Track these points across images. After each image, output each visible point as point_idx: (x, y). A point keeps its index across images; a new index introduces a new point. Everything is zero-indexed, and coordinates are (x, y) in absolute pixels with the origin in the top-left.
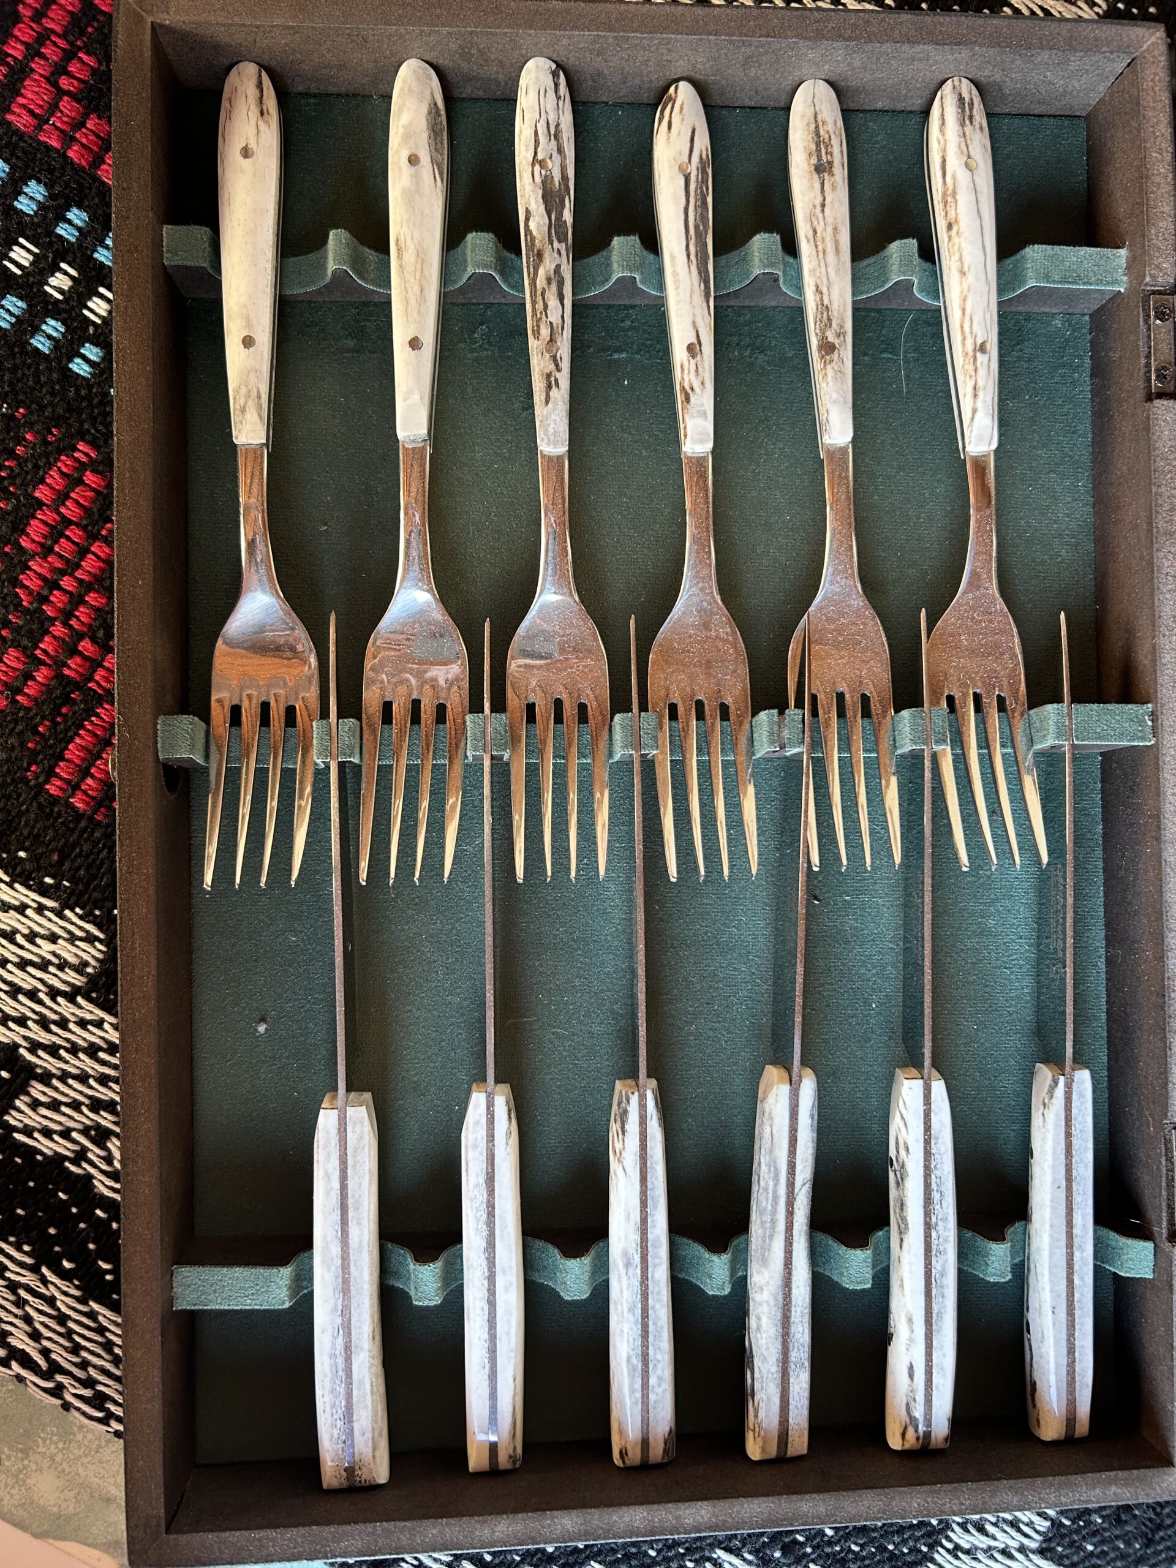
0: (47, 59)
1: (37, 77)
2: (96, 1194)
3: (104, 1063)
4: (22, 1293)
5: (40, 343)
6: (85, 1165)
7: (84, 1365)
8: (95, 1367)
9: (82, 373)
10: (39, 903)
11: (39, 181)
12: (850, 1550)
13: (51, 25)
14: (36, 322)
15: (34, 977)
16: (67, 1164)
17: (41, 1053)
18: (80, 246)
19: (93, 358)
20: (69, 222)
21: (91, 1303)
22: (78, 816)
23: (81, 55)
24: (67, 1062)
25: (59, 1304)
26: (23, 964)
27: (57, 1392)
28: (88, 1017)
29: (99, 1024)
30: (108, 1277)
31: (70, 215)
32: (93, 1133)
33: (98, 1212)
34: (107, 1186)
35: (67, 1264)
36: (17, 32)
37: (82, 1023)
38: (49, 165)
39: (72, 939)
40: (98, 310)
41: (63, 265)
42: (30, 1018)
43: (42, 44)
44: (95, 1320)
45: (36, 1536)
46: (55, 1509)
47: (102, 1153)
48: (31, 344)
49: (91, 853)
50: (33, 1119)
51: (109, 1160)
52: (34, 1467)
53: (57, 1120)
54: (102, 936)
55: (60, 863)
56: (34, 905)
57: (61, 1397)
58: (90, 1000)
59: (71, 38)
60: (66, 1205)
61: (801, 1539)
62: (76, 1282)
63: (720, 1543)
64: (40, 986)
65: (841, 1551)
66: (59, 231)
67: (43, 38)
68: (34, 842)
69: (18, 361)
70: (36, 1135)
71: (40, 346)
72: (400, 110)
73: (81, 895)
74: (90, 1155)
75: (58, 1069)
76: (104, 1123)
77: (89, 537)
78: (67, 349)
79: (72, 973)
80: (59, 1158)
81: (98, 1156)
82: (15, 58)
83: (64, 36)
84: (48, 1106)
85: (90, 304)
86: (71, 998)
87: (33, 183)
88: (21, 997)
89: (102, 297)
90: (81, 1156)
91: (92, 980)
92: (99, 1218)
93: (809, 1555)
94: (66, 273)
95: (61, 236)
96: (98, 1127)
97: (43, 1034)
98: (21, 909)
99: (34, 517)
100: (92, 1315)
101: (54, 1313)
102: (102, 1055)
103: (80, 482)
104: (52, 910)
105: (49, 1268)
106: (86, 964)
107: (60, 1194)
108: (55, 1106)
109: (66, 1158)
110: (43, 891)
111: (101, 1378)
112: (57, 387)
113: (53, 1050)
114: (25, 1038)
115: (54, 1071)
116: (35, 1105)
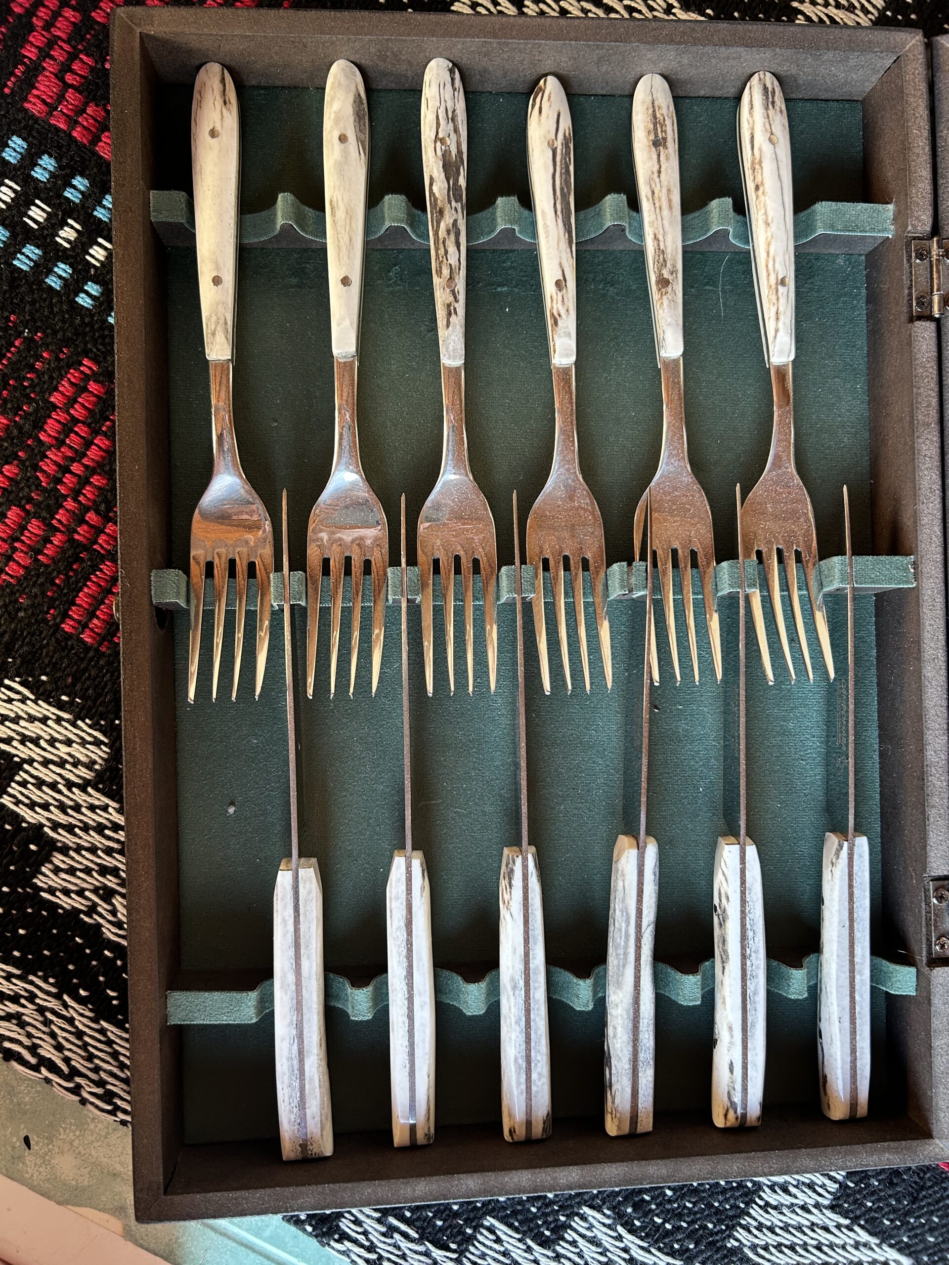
0: (56, 60)
1: (48, 74)
2: (104, 939)
3: (109, 838)
4: (49, 1015)
5: (53, 282)
6: (95, 916)
7: (97, 1070)
8: (105, 1071)
9: (85, 305)
10: (58, 716)
11: (50, 156)
12: (685, 1206)
13: (58, 33)
14: (50, 266)
15: (54, 772)
16: (82, 916)
17: (60, 831)
18: (83, 206)
19: (94, 293)
20: (74, 187)
21: (102, 1022)
22: (87, 648)
23: (81, 56)
24: (80, 838)
25: (77, 1023)
26: (46, 763)
27: (76, 1090)
28: (97, 803)
29: (105, 808)
30: (115, 1002)
31: (75, 182)
32: (101, 892)
33: (106, 952)
34: (112, 933)
35: (82, 993)
36: (31, 39)
37: (92, 808)
38: (58, 142)
39: (84, 743)
40: (97, 256)
41: (70, 221)
42: (52, 804)
43: (51, 48)
44: (105, 1035)
45: (59, 1203)
46: (74, 1183)
47: (109, 907)
48: (46, 283)
49: (98, 676)
50: (55, 881)
51: (114, 912)
52: (57, 1150)
53: (73, 882)
54: (106, 741)
55: (74, 684)
56: (54, 717)
57: (79, 1095)
58: (97, 790)
59: (73, 43)
60: (81, 947)
61: (647, 1198)
62: (90, 1007)
63: (586, 1201)
64: (59, 779)
65: (679, 1207)
66: (67, 194)
67: (52, 43)
68: (53, 669)
69: (36, 296)
70: (58, 893)
71: (53, 284)
72: (332, 99)
73: (90, 709)
74: (99, 909)
75: (74, 843)
76: (109, 884)
77: (92, 432)
78: (74, 286)
79: (84, 770)
80: (76, 912)
81: (106, 910)
82: (30, 59)
83: (68, 42)
84: (66, 872)
85: (91, 251)
86: (83, 788)
87: (45, 157)
88: (44, 788)
89: (100, 245)
90: (92, 910)
91: (99, 775)
92: (107, 957)
93: (653, 1211)
94: (72, 227)
95: (67, 198)
96: (105, 887)
97: (62, 816)
98: (44, 720)
99: (50, 417)
100: (102, 1031)
101: (73, 1030)
102: (107, 832)
103: (85, 389)
104: (68, 721)
105: (69, 996)
106: (94, 762)
107: (77, 939)
108: (72, 871)
109: (81, 911)
110: (61, 706)
111: (110, 1080)
112: (67, 316)
113: (70, 829)
114: (49, 819)
115: (71, 845)
116: (57, 870)
